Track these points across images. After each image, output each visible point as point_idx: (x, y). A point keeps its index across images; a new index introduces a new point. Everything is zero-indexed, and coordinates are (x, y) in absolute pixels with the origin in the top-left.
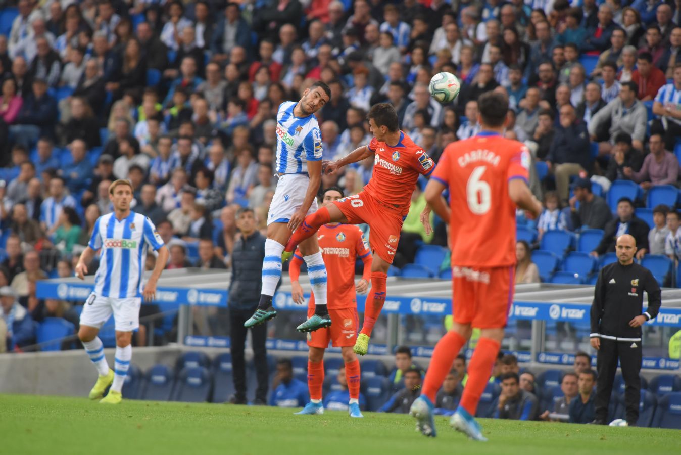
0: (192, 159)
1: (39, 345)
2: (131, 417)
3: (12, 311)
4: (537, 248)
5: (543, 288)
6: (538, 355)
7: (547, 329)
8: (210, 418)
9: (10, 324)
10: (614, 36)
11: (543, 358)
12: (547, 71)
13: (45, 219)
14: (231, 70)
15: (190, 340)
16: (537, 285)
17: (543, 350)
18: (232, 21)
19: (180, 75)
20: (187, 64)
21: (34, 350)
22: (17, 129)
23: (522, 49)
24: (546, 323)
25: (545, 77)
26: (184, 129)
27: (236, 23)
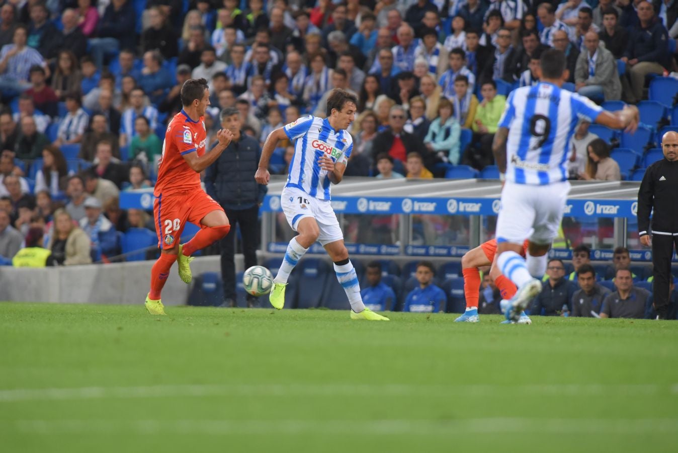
0: (270, 66)
1: (123, 255)
2: (217, 324)
3: (98, 223)
4: (617, 146)
5: (623, 186)
8: (296, 324)
9: (95, 236)
13: (124, 130)
15: (273, 247)
16: (618, 183)
21: (120, 261)
22: (95, 41)
26: (261, 36)
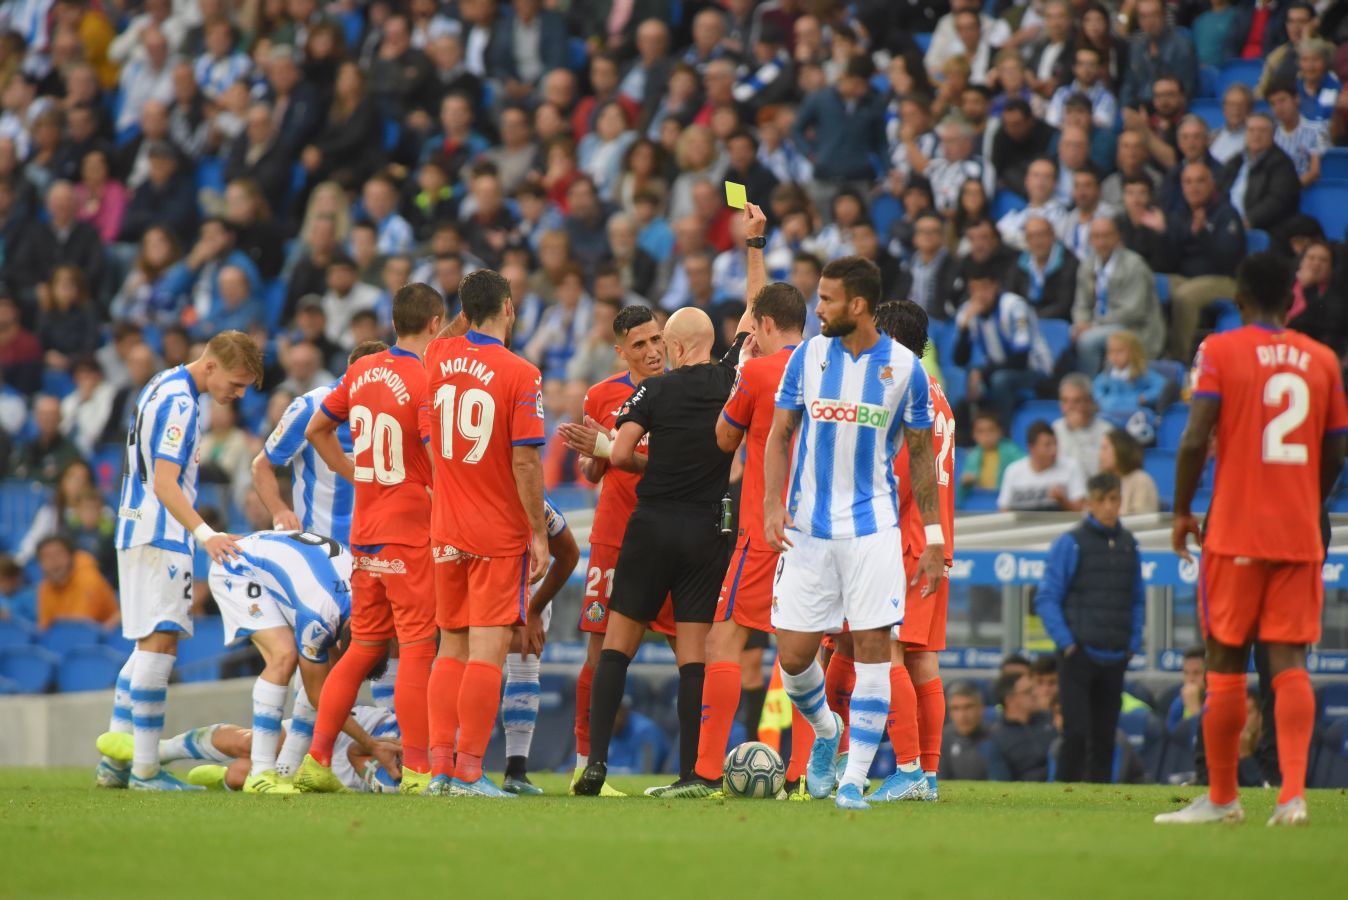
6: (1160, 655)
7: (1175, 603)
10: (1292, 21)
11: (1169, 660)
12: (1169, 94)
14: (547, 118)
17: (1169, 645)
18: (528, 20)
19: (438, 128)
20: (454, 108)
23: (1113, 54)
24: (1175, 591)
25: (1166, 106)
27: (536, 22)
